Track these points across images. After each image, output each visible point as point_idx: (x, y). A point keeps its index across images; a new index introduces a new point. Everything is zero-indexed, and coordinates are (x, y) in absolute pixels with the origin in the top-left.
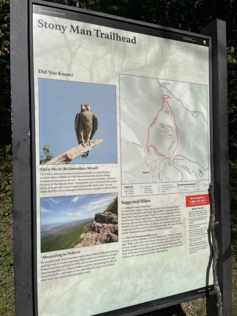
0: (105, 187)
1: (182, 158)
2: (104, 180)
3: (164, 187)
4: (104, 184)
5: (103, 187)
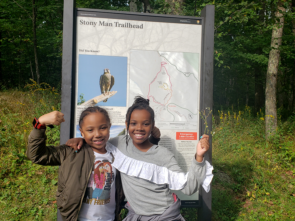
0: (117, 121)
2: (117, 117)
3: (159, 124)
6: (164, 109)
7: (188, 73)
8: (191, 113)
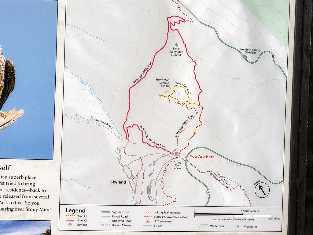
0: (24, 206)
1: (211, 154)
2: (22, 193)
3: (160, 215)
4: (23, 200)
5: (19, 206)
6: (177, 166)
7: (254, 51)
8: (263, 180)
